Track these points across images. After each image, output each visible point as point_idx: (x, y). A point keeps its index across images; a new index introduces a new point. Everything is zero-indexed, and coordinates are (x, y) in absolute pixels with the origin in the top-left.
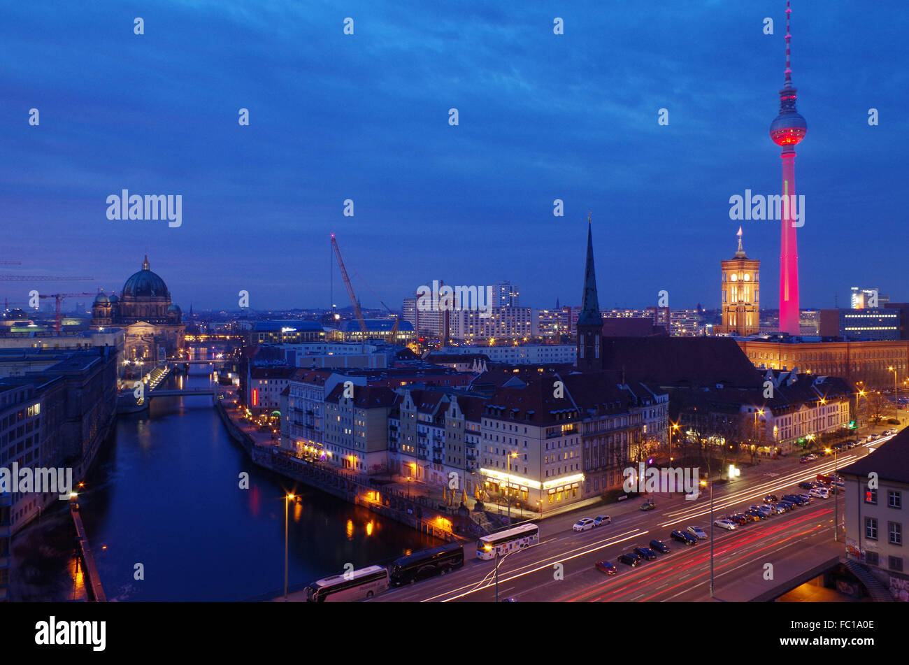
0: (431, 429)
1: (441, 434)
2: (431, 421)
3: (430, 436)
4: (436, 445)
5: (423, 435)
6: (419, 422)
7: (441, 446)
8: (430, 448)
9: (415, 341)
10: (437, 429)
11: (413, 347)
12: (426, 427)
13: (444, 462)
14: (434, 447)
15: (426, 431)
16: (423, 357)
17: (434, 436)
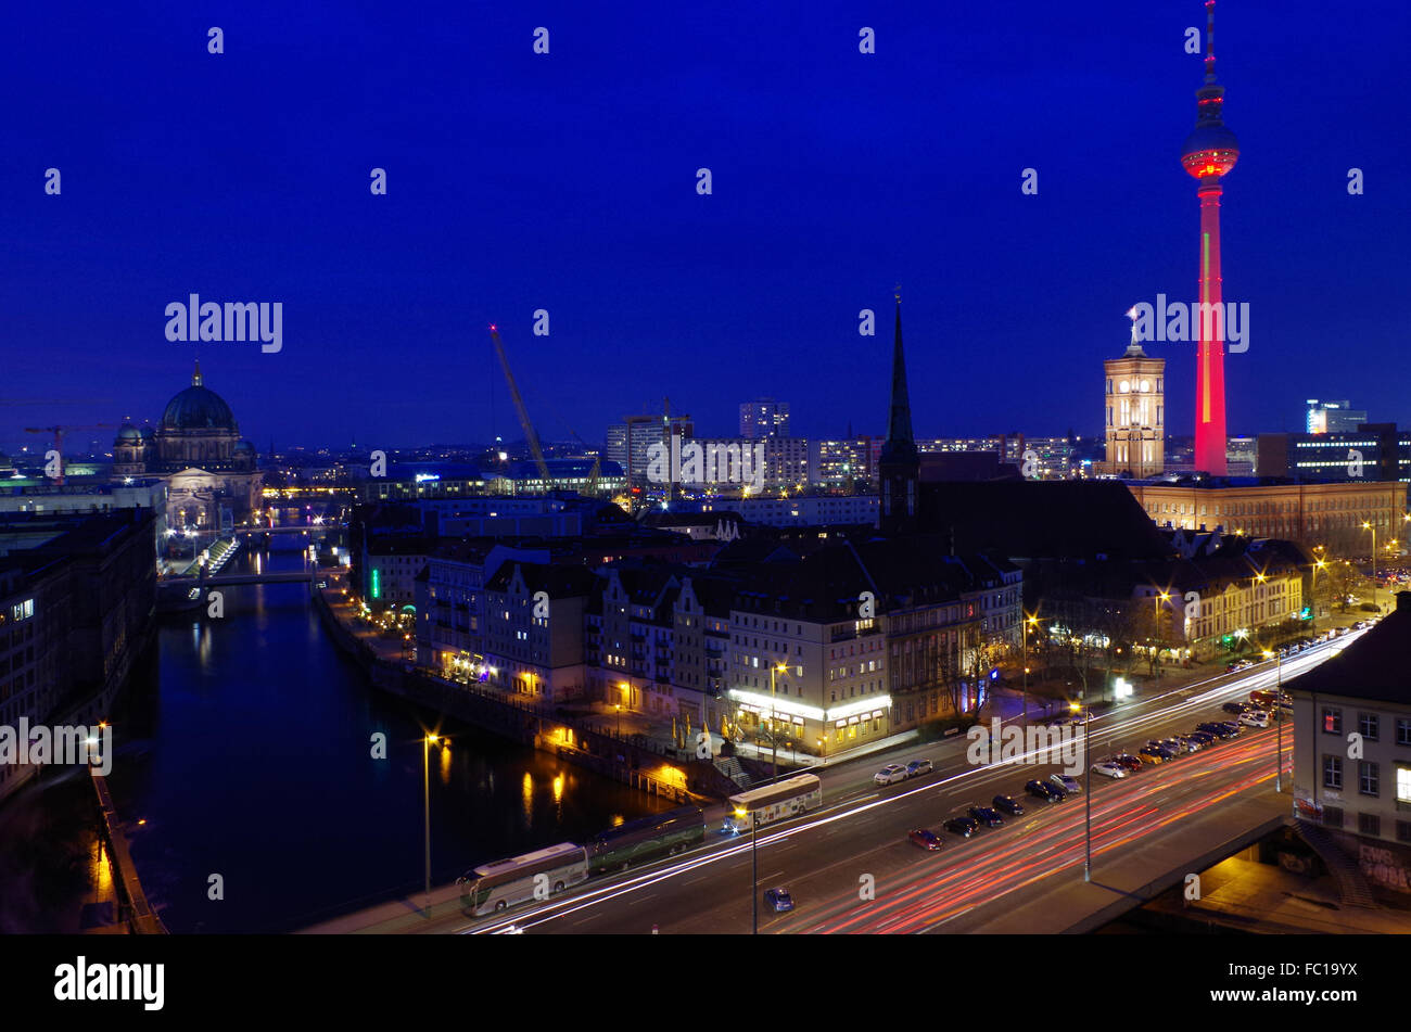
0: (652, 629)
1: (668, 638)
2: (652, 617)
3: (650, 641)
4: (661, 655)
5: (639, 639)
6: (634, 619)
7: (668, 655)
8: (650, 659)
9: (627, 493)
10: (662, 629)
11: (623, 503)
12: (644, 627)
13: (672, 681)
14: (656, 658)
15: (644, 633)
16: (638, 518)
17: (657, 639)
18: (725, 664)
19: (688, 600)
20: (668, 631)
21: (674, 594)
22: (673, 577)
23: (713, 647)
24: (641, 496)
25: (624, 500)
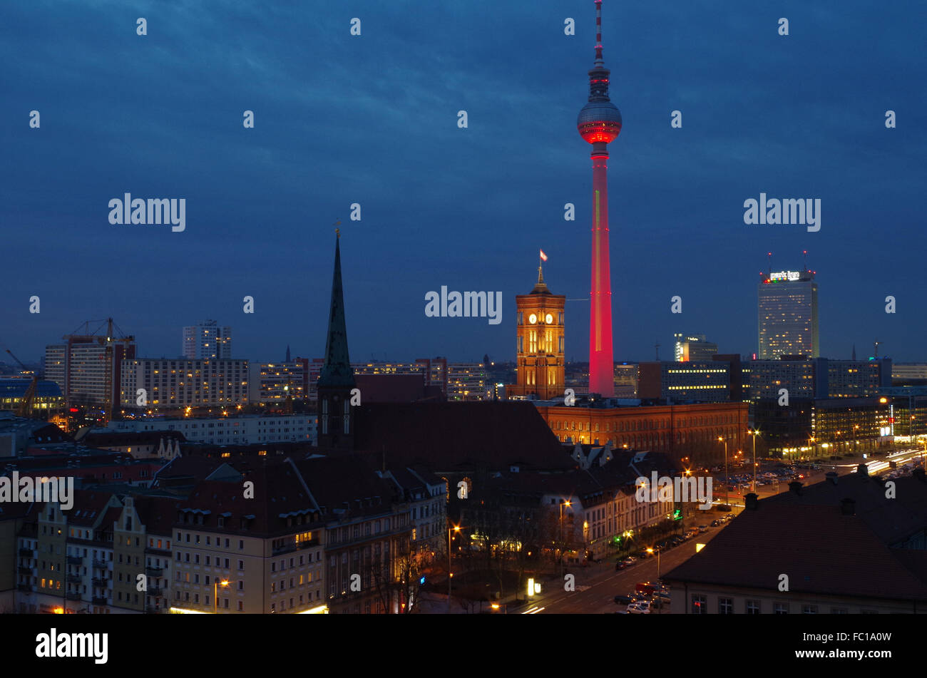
0: (90, 550)
1: (107, 558)
2: (91, 538)
3: (88, 562)
4: (99, 575)
5: (77, 562)
6: (71, 540)
7: (107, 576)
8: (87, 580)
9: (64, 413)
10: (99, 550)
11: (60, 423)
12: (82, 548)
13: (110, 602)
14: (94, 579)
15: (81, 555)
16: (77, 438)
17: (95, 561)
18: (166, 581)
19: (129, 519)
20: (107, 552)
21: (115, 514)
22: (114, 497)
23: (153, 565)
24: (79, 417)
25: (61, 420)
